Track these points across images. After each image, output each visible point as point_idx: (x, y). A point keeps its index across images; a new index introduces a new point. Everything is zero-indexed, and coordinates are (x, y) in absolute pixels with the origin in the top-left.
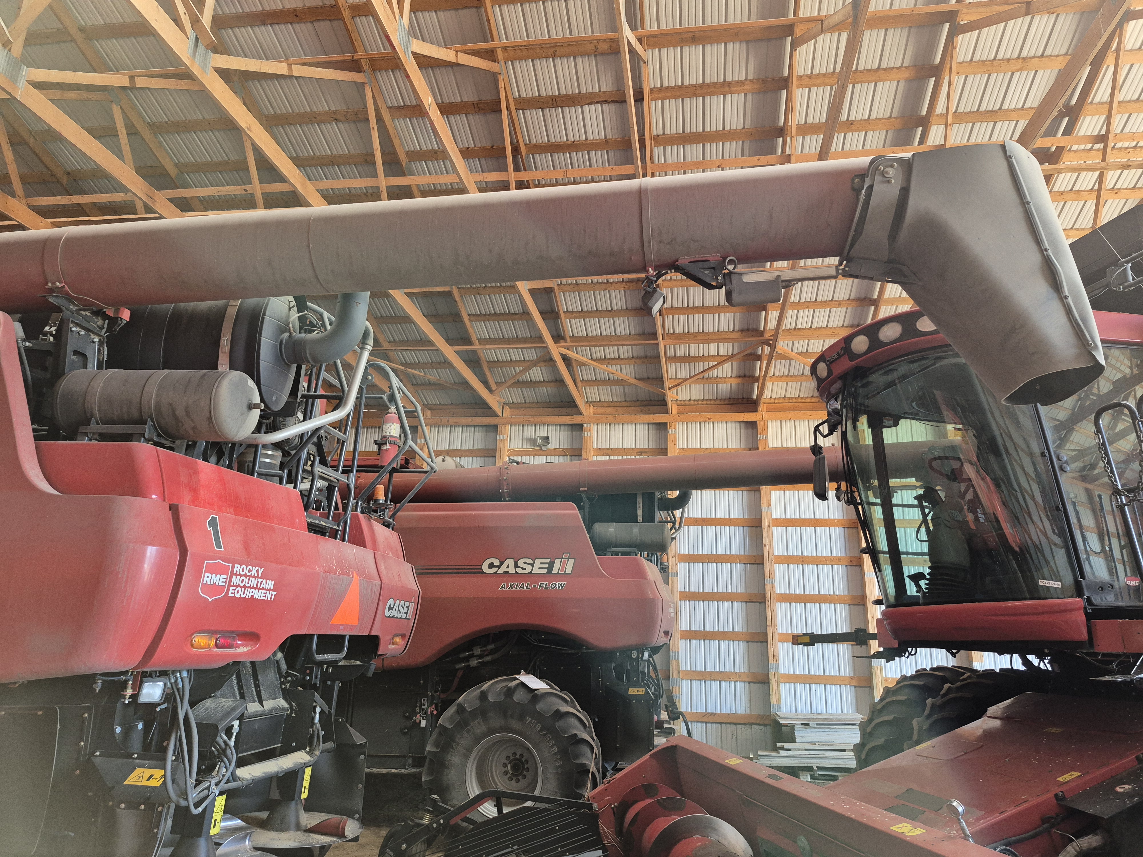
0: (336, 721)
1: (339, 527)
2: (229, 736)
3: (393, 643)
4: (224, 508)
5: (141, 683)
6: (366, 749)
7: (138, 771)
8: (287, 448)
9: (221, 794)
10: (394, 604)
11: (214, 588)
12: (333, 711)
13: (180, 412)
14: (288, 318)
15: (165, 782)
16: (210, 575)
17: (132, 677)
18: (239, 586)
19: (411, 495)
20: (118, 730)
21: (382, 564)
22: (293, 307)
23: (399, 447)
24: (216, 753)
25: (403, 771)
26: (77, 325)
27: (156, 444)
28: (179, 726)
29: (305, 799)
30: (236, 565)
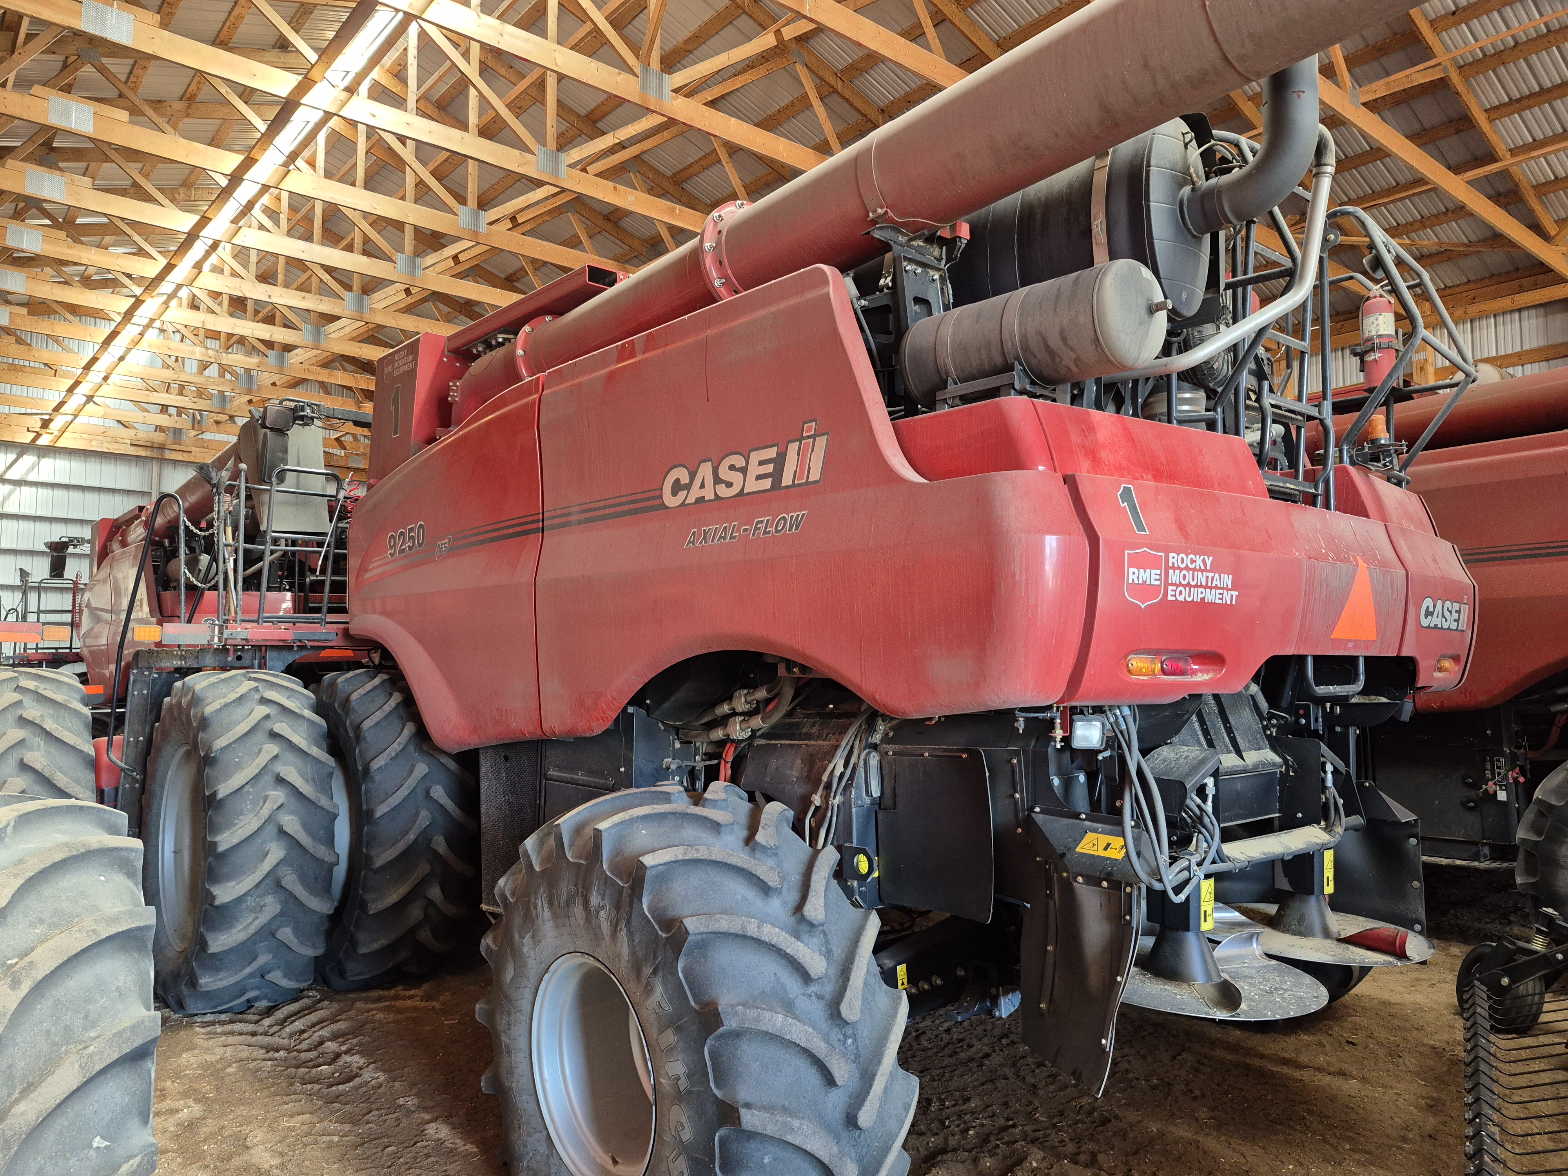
0: (1361, 786)
1: (1316, 488)
2: (1204, 799)
3: (1440, 670)
4: (1138, 475)
5: (1072, 722)
6: (1419, 830)
7: (1090, 836)
8: (1211, 385)
9: (1207, 876)
10: (1435, 606)
11: (1145, 589)
12: (1353, 771)
13: (1054, 341)
14: (1185, 159)
15: (1127, 853)
16: (1135, 570)
17: (1059, 714)
18: (1180, 584)
19: (1426, 437)
20: (1056, 781)
21: (1403, 543)
22: (1191, 141)
23: (1397, 351)
24: (1189, 820)
25: (1476, 864)
26: (911, 261)
27: (1033, 395)
28: (1131, 781)
29: (1330, 895)
30: (1171, 555)
